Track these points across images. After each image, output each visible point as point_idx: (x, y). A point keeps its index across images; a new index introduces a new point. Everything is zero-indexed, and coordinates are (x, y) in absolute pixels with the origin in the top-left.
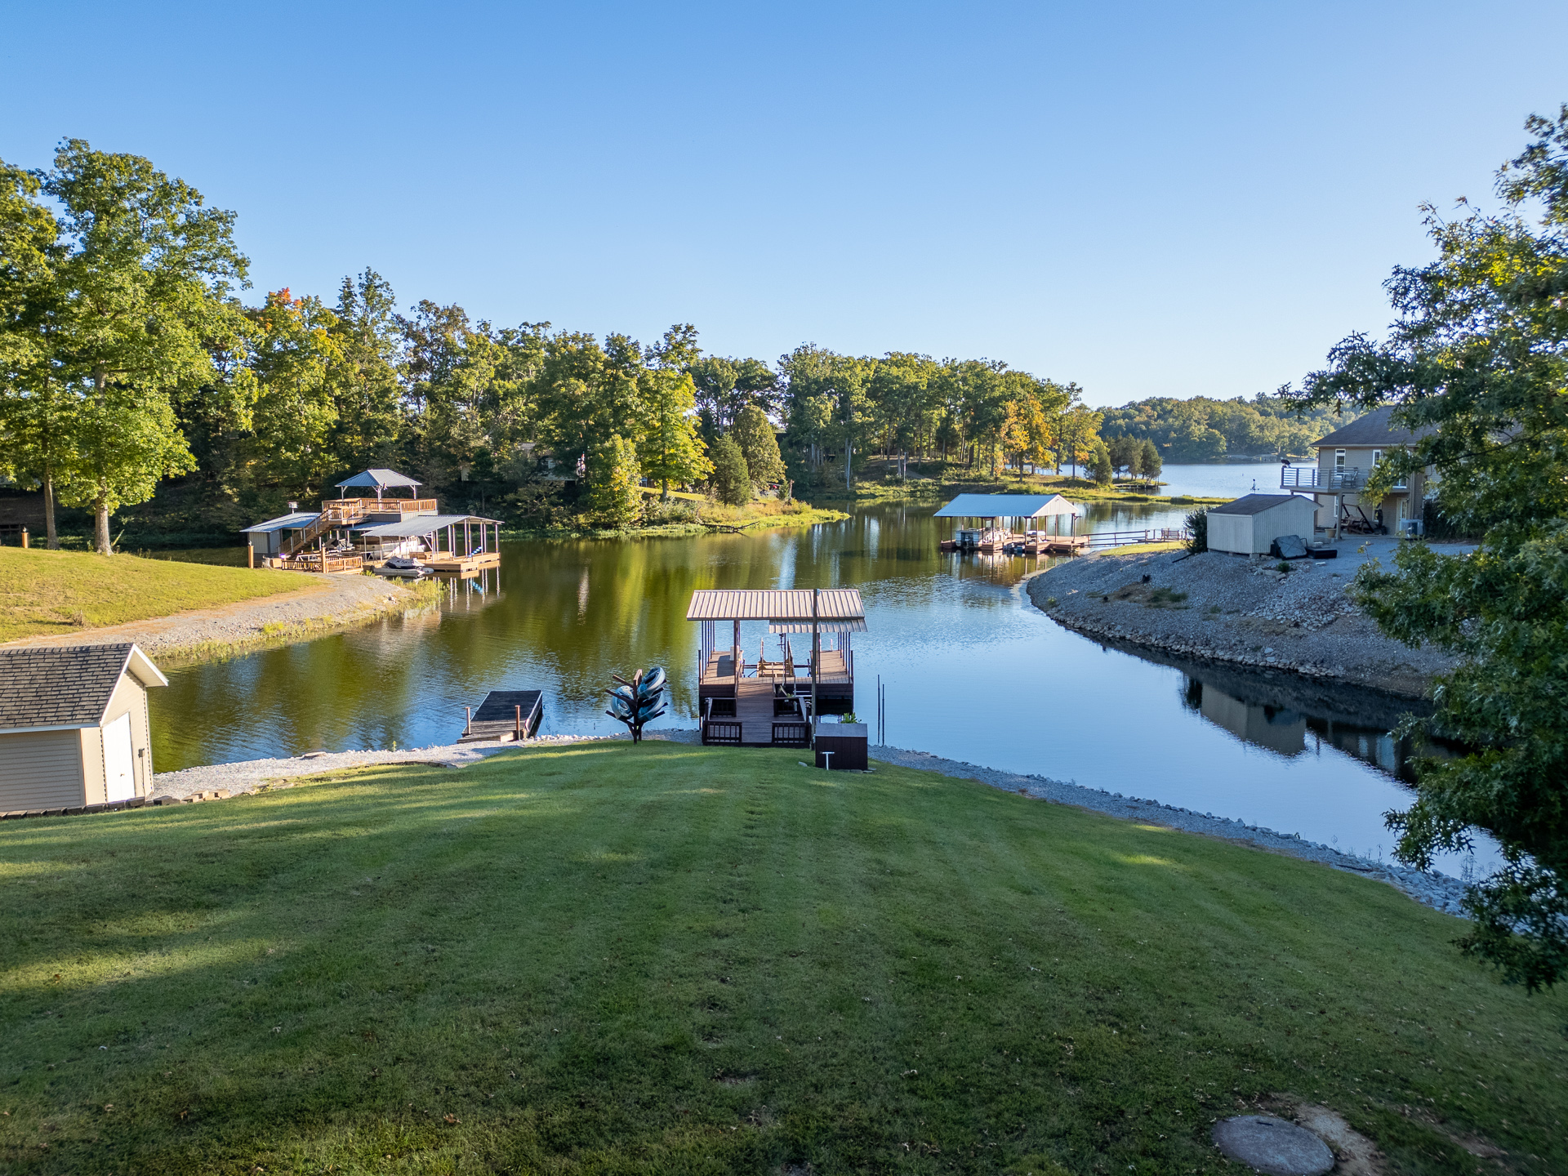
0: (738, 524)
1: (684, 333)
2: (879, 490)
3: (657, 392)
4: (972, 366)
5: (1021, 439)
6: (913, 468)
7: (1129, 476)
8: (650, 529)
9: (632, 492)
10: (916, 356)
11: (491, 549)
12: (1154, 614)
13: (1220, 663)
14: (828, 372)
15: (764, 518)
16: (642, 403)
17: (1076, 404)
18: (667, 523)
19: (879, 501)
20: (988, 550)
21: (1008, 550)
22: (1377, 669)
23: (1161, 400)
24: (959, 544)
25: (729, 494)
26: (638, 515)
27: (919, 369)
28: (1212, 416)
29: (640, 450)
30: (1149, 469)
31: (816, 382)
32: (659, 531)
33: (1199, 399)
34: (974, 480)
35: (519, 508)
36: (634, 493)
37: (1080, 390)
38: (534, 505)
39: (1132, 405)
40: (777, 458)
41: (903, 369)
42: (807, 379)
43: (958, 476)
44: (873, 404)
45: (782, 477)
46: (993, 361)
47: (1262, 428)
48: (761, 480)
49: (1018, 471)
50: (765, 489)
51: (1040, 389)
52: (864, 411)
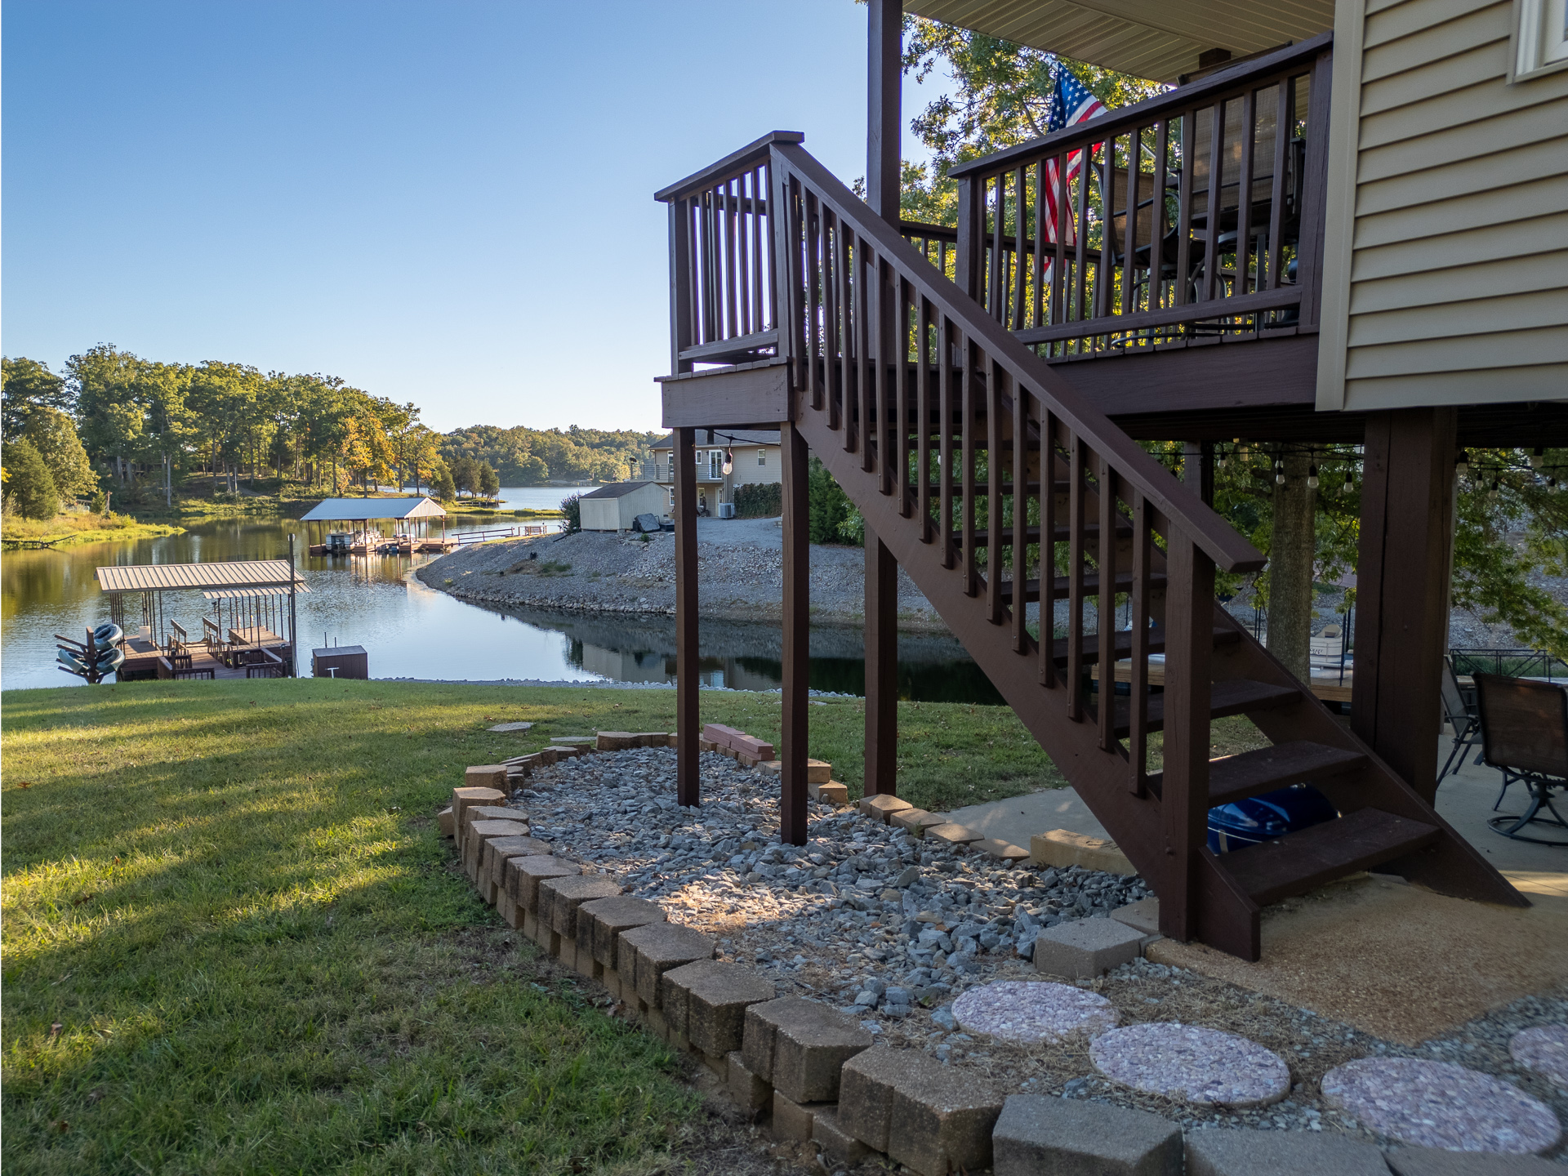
0: (48, 539)
2: (209, 507)
4: (305, 381)
5: (363, 456)
6: (244, 484)
7: (469, 494)
10: (239, 366)
12: (546, 582)
13: (606, 614)
14: (133, 376)
15: (79, 533)
17: (414, 424)
19: (209, 519)
20: (361, 552)
21: (382, 551)
22: (721, 606)
23: (487, 429)
24: (329, 547)
25: (29, 507)
27: (245, 379)
28: (534, 444)
30: (488, 488)
31: (120, 387)
33: (520, 429)
34: (316, 497)
37: (418, 410)
39: (459, 431)
40: (86, 466)
41: (225, 380)
42: (107, 384)
43: (298, 492)
44: (194, 415)
45: (94, 489)
46: (328, 377)
47: (577, 456)
48: (68, 493)
49: (362, 489)
50: (72, 502)
51: (379, 407)
52: (183, 421)
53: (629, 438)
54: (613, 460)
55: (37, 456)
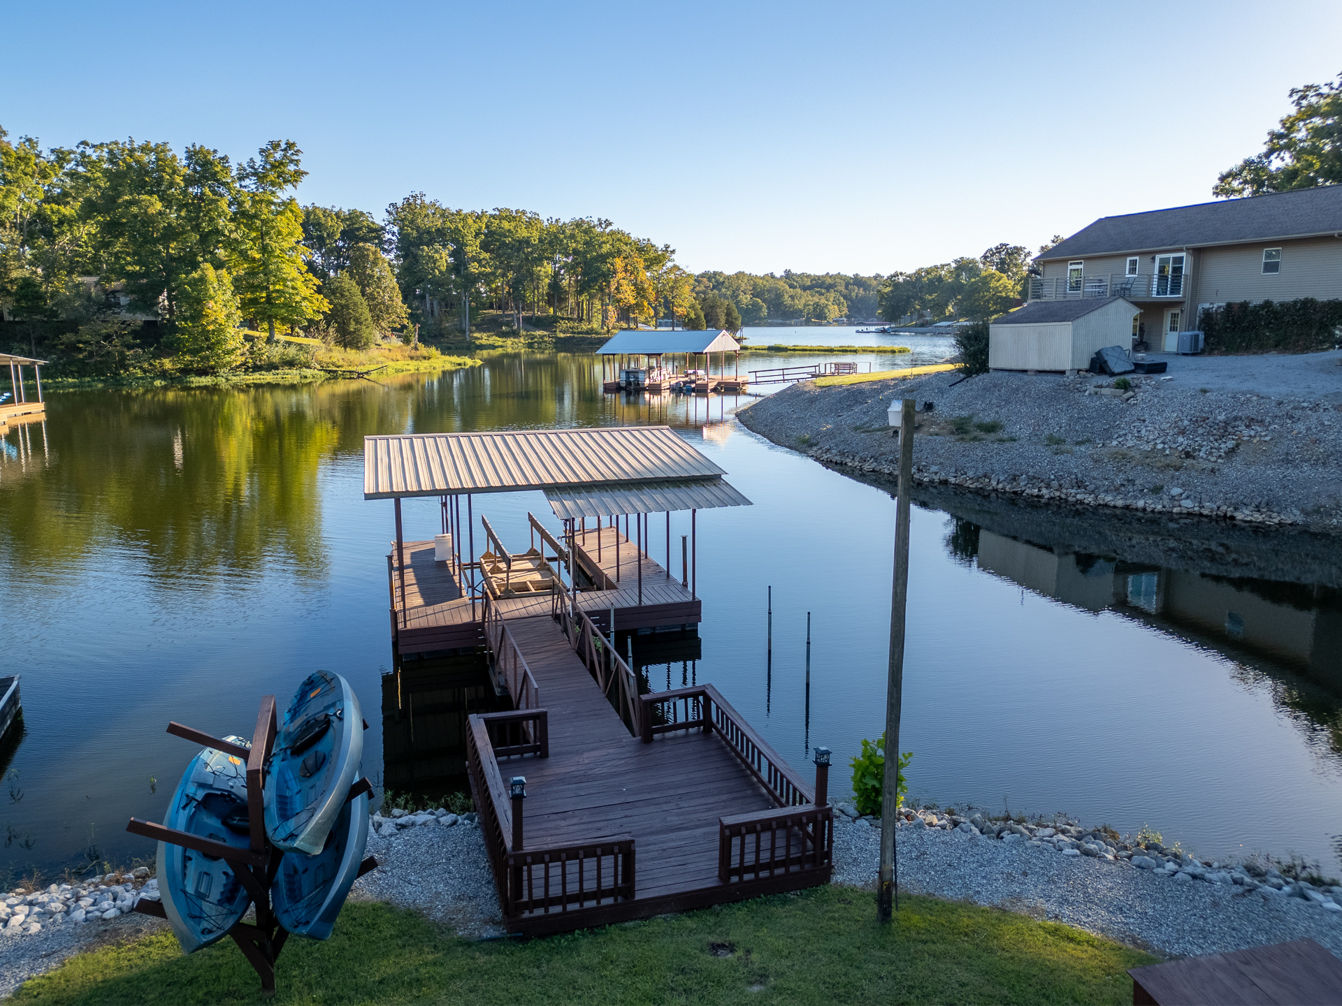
0: (362, 369)
1: (285, 150)
2: (498, 341)
3: (255, 216)
4: (578, 224)
5: (629, 296)
6: (528, 321)
8: (257, 375)
9: (231, 331)
10: (524, 212)
11: (32, 398)
12: (973, 449)
14: (439, 222)
15: (391, 363)
16: (237, 228)
17: (670, 264)
18: (277, 368)
19: (500, 351)
21: (677, 389)
24: (623, 384)
25: (348, 338)
26: (241, 360)
27: (529, 224)
28: (754, 287)
29: (237, 281)
31: (428, 232)
32: (268, 377)
34: (587, 333)
35: (80, 350)
36: (234, 336)
37: (673, 252)
38: (101, 347)
40: (398, 300)
41: (513, 224)
42: (418, 229)
43: (572, 328)
44: (487, 255)
45: (406, 322)
46: (599, 220)
47: (792, 297)
48: (383, 324)
49: (625, 326)
50: (387, 333)
51: (642, 248)
52: (480, 262)
53: (838, 280)
54: (823, 301)
55: (356, 290)
